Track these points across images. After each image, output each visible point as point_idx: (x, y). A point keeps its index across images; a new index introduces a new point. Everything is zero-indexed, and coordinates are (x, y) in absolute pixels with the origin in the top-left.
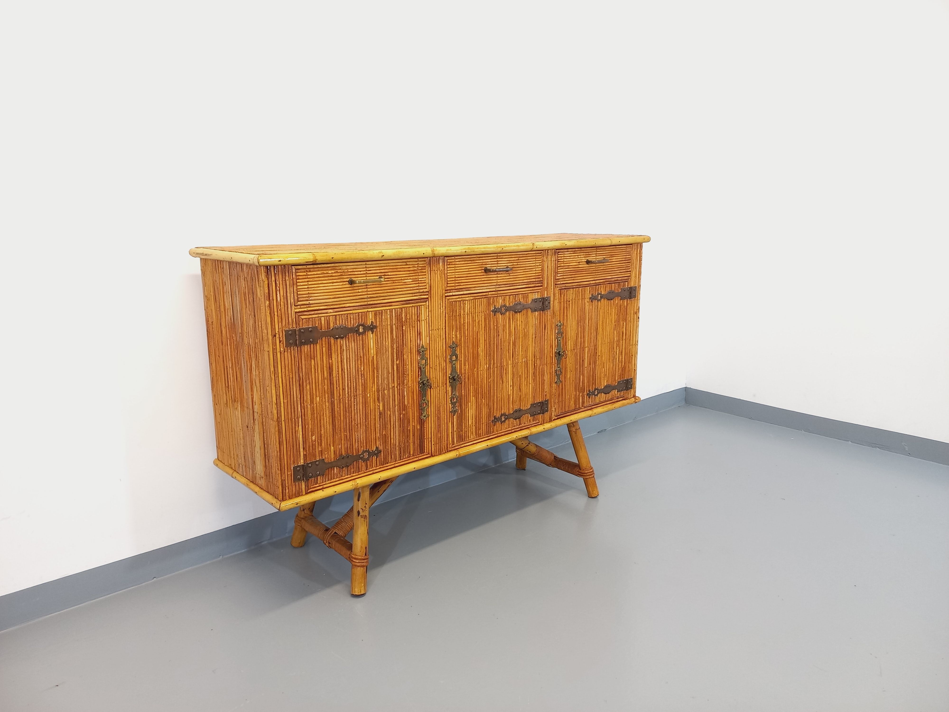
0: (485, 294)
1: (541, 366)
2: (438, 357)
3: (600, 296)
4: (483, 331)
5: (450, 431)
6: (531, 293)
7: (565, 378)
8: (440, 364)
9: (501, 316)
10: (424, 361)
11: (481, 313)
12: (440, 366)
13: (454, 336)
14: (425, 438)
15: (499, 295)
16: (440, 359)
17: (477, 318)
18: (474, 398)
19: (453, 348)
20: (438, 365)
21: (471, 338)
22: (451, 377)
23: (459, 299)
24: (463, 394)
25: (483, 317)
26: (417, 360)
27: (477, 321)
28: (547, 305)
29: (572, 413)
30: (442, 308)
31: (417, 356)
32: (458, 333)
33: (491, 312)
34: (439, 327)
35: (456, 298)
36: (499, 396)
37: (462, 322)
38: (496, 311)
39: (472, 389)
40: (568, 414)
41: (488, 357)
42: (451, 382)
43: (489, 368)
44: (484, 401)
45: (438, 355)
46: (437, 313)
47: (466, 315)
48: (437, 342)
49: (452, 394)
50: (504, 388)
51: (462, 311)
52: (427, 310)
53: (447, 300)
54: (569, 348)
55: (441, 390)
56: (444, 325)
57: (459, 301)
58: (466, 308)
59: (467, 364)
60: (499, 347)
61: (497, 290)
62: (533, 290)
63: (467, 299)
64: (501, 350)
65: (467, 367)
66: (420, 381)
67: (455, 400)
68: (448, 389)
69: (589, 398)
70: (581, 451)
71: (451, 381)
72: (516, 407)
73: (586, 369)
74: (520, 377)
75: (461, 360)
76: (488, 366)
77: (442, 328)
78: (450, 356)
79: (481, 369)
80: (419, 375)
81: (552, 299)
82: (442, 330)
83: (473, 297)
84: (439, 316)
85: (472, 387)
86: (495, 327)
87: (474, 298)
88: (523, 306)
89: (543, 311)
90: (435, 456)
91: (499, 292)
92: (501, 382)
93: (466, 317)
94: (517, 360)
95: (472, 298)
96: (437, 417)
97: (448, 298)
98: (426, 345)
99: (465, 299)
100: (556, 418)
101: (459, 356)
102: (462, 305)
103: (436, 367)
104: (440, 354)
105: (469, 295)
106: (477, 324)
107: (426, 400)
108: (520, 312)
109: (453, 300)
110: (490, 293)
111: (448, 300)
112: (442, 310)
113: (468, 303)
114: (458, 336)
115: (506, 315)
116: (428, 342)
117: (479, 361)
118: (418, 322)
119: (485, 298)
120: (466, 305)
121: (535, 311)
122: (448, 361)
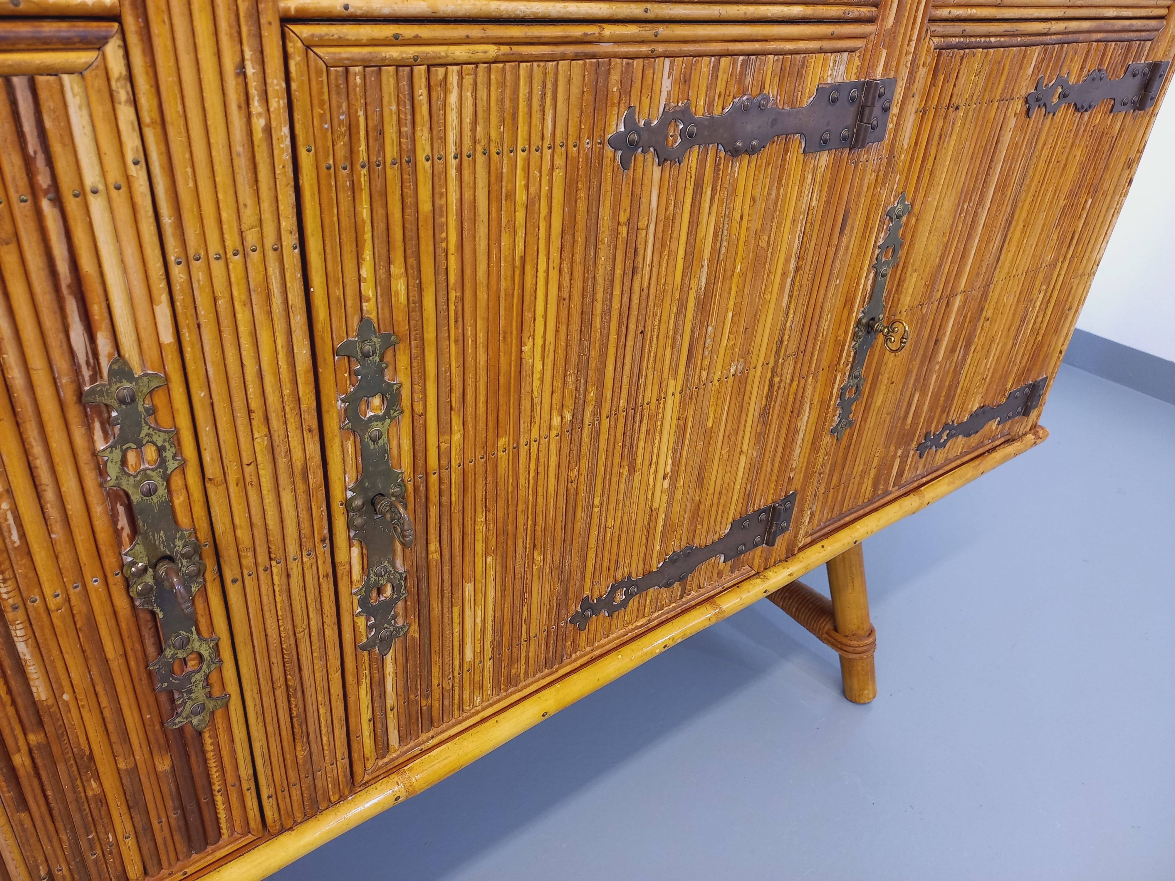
0: (577, 31)
1: (795, 383)
2: (258, 417)
3: (1060, 90)
4: (555, 254)
5: (366, 714)
6: (821, 51)
7: (867, 409)
8: (281, 450)
9: (657, 170)
10: (150, 452)
11: (547, 153)
12: (282, 462)
13: (368, 290)
14: (216, 787)
15: (660, 48)
16: (275, 423)
17: (520, 182)
18: (489, 559)
19: (366, 355)
20: (263, 459)
21: (482, 295)
22: (358, 502)
23: (394, 53)
24: (434, 556)
25: (559, 174)
26: (84, 457)
27: (521, 197)
28: (875, 123)
29: (861, 512)
30: (256, 106)
31: (78, 433)
32: (397, 269)
33: (609, 151)
34: (251, 238)
35: (374, 43)
36: (610, 523)
37: (425, 207)
38: (633, 146)
39: (481, 528)
40: (848, 519)
41: (571, 379)
42: (360, 528)
43: (577, 422)
44: (538, 558)
45: (255, 403)
46: (218, 138)
47: (453, 163)
48: (244, 329)
49: (366, 570)
50: (636, 492)
51: (423, 136)
52: (125, 114)
53: (295, 47)
54: (907, 299)
55: (295, 573)
56: (288, 222)
57: (398, 65)
58: (452, 118)
59: (457, 425)
60: (632, 326)
61: (651, 15)
62: (833, 37)
63: (460, 52)
64: (640, 336)
65: (457, 437)
66: (133, 563)
67: (389, 591)
68: (341, 556)
69: (921, 456)
70: (850, 591)
71: (359, 521)
72: (676, 545)
73: (937, 367)
74: (709, 435)
75: (419, 408)
76: (568, 417)
77: (270, 240)
78: (343, 401)
79: (535, 435)
80: (117, 533)
81: (898, 97)
82: (271, 255)
83: (498, 42)
84: (242, 163)
85: (481, 518)
86: (623, 230)
87: (505, 49)
88: (774, 122)
89: (851, 149)
90: (283, 830)
91: (663, 31)
92: (625, 471)
93: (453, 173)
94: (704, 374)
95: (492, 51)
96: (280, 693)
97: (305, 31)
98: (152, 354)
99: (441, 50)
100: (809, 539)
101: (405, 393)
102: (421, 93)
103: (248, 470)
104: (272, 398)
105: (475, 31)
106: (520, 215)
107: (196, 644)
108: (751, 151)
109: (346, 52)
110: (609, 30)
111: (308, 47)
112: (259, 123)
113: (468, 80)
114: (399, 286)
115: (684, 165)
116: (167, 337)
117: (526, 404)
118: (46, 205)
119: (577, 57)
120: (453, 98)
121: (824, 144)
122: (332, 424)
